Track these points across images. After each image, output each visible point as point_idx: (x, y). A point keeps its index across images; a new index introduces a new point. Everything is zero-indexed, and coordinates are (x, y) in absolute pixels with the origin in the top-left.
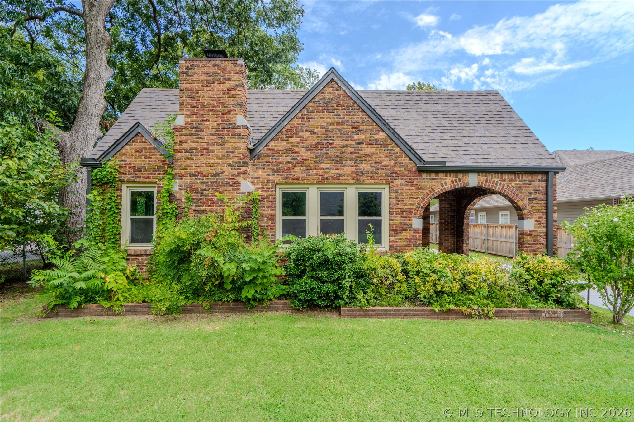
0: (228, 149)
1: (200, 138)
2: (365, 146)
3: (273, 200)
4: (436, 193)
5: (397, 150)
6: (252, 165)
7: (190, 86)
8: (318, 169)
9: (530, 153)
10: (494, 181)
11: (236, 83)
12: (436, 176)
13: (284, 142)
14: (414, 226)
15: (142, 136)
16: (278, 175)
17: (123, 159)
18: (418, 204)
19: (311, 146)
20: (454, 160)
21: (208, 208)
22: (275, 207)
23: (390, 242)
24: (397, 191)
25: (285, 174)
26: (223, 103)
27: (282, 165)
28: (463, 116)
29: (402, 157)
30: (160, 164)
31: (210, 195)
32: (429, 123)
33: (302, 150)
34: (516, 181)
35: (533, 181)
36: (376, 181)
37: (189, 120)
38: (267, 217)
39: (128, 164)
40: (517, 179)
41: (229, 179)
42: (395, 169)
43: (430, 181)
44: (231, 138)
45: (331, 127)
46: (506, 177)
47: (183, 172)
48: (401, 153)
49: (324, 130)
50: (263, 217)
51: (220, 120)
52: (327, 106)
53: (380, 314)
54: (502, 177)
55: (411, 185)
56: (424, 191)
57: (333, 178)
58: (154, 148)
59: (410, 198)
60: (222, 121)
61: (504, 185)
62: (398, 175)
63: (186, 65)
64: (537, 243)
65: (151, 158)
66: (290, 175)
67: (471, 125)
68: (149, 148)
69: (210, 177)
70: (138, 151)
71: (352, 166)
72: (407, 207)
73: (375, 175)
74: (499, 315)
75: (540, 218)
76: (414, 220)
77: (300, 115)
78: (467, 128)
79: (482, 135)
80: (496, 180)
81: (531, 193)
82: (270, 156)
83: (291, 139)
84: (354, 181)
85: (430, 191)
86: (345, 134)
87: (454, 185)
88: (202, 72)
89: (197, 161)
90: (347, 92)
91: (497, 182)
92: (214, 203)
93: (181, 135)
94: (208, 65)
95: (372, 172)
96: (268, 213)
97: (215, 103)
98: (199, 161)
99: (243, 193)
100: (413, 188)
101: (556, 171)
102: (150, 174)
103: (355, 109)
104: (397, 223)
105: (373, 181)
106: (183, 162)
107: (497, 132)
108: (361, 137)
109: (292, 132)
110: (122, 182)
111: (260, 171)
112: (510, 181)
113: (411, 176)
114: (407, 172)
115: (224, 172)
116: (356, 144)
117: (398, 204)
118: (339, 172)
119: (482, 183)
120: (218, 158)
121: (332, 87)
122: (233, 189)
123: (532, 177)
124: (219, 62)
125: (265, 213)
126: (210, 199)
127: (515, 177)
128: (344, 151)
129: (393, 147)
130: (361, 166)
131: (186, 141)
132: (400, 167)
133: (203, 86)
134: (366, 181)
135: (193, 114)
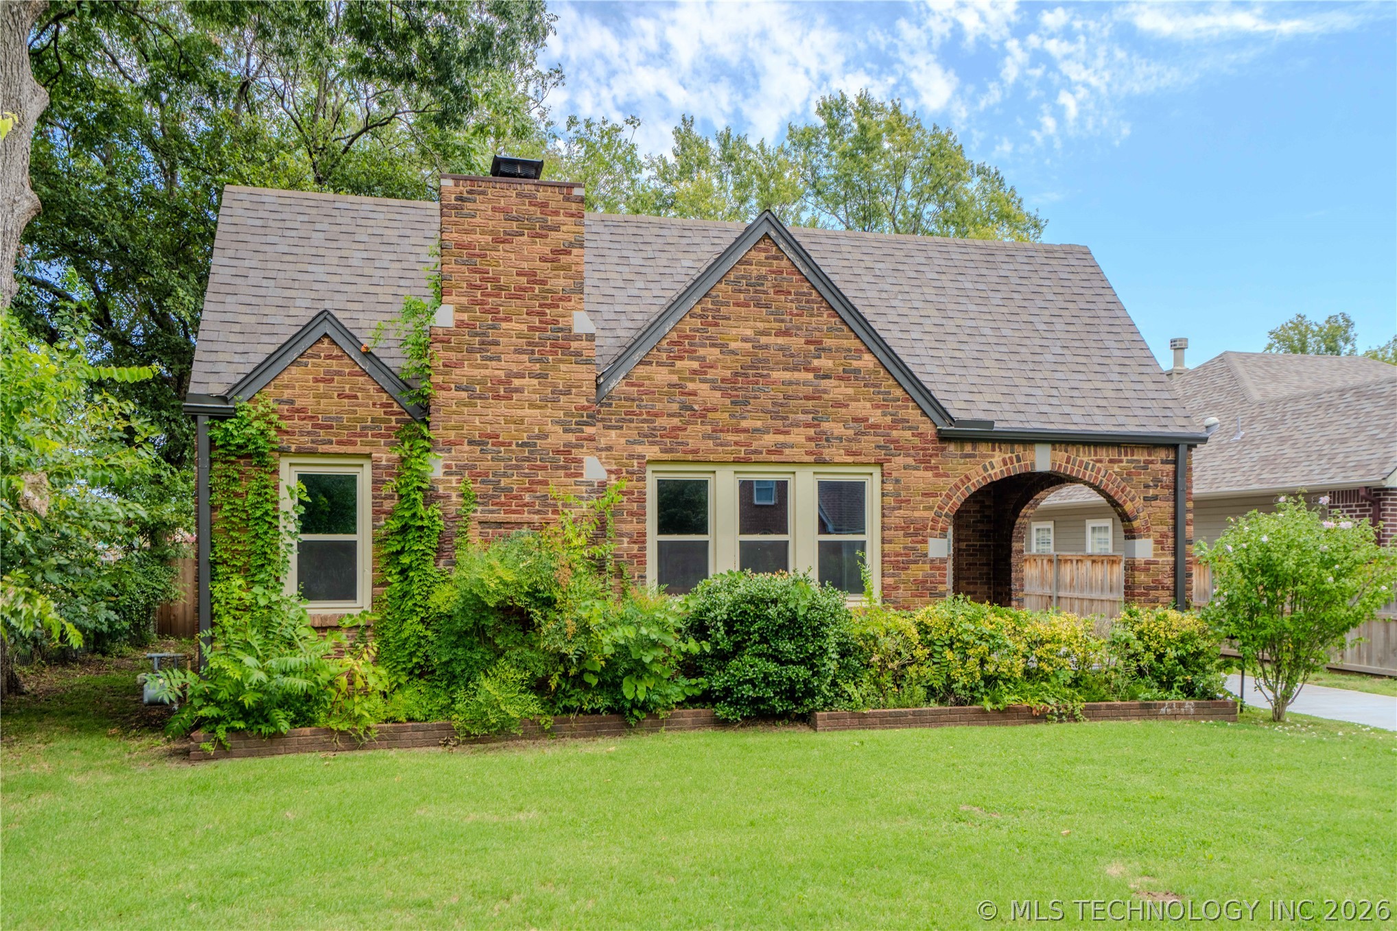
0: (554, 385)
1: (491, 359)
2: (833, 382)
3: (642, 500)
4: (973, 484)
5: (898, 392)
7: (467, 238)
8: (737, 431)
9: (1148, 404)
10: (1081, 462)
11: (571, 238)
12: (974, 449)
13: (664, 370)
14: (931, 555)
15: (333, 342)
16: (652, 443)
17: (285, 397)
18: (940, 508)
19: (723, 381)
20: (1007, 416)
21: (513, 517)
22: (645, 515)
23: (883, 588)
24: (897, 481)
25: (668, 440)
26: (543, 282)
27: (660, 422)
28: (1019, 311)
29: (907, 407)
30: (379, 412)
31: (515, 487)
32: (950, 326)
33: (703, 389)
34: (1121, 461)
35: (1152, 462)
36: (854, 457)
37: (465, 316)
38: (630, 536)
39: (298, 411)
40: (1123, 457)
41: (558, 452)
42: (895, 433)
43: (962, 461)
44: (561, 361)
45: (764, 340)
46: (1104, 454)
47: (452, 435)
48: (907, 400)
49: (750, 345)
50: (621, 535)
51: (536, 321)
52: (756, 291)
53: (888, 722)
54: (1096, 454)
55: (926, 469)
56: (950, 480)
57: (769, 452)
58: (364, 373)
59: (924, 495)
60: (541, 322)
61: (1099, 470)
62: (899, 447)
63: (458, 190)
64: (1158, 585)
65: (356, 397)
66: (678, 444)
67: (1036, 334)
68: (350, 374)
69: (514, 447)
70: (323, 380)
71: (808, 426)
72: (917, 514)
73: (855, 447)
74: (1092, 713)
75: (1164, 535)
76: (931, 540)
77: (698, 309)
78: (1027, 342)
79: (1060, 359)
80: (1085, 459)
81: (1147, 486)
82: (633, 400)
83: (679, 364)
84: (811, 459)
85: (962, 481)
86: (792, 356)
87: (1008, 470)
88: (494, 209)
89: (484, 411)
90: (798, 264)
92: (525, 505)
93: (447, 349)
94: (508, 193)
95: (849, 440)
96: (631, 527)
97: (524, 279)
98: (490, 411)
99: (590, 484)
100: (930, 474)
101: (1193, 442)
102: (355, 435)
103: (813, 301)
104: (898, 548)
105: (850, 459)
106: (454, 413)
107: (1087, 352)
108: (824, 363)
109: (682, 347)
110: (283, 452)
111: (613, 433)
112: (1111, 461)
113: (924, 449)
114: (917, 441)
115: (546, 437)
116: (816, 377)
117: (900, 508)
118: (781, 438)
119: (1060, 466)
120: (532, 405)
121: (766, 250)
122: (567, 476)
123: (1150, 455)
124: (533, 188)
125: (626, 528)
126: (516, 497)
127: (1120, 454)
128: (790, 393)
129: (889, 386)
130: (825, 426)
131: (459, 364)
132: (903, 429)
133: (495, 241)
134: (837, 459)
135: (475, 302)
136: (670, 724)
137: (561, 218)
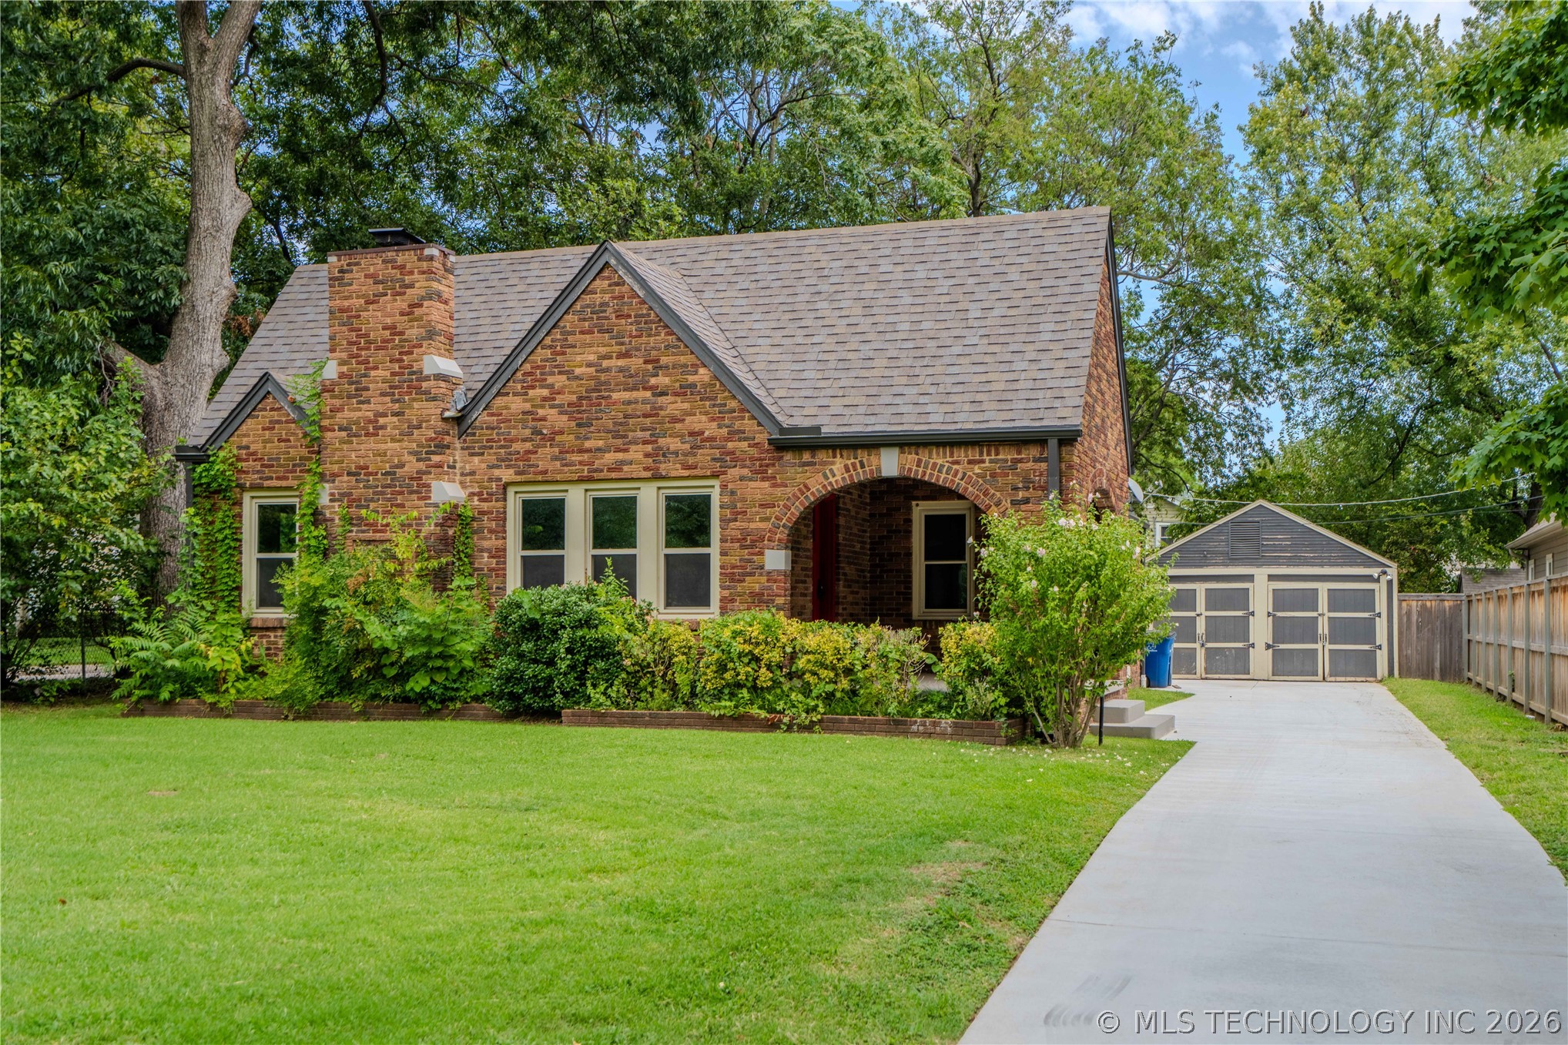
0: (409, 421)
1: (363, 403)
2: (670, 398)
3: (502, 518)
4: (813, 494)
5: (733, 404)
6: (463, 449)
7: (346, 303)
8: (581, 451)
9: (1039, 394)
10: (935, 464)
11: (423, 292)
12: (813, 457)
13: (518, 399)
14: (768, 567)
15: (274, 398)
16: (508, 467)
17: (244, 444)
18: (778, 518)
19: (569, 405)
21: (377, 536)
22: (506, 532)
23: (723, 601)
25: (521, 463)
26: (402, 333)
27: (516, 447)
28: (961, 298)
29: (743, 418)
30: (304, 452)
31: (380, 510)
32: (865, 325)
33: (552, 414)
34: (983, 461)
35: (1020, 461)
36: (692, 471)
37: (345, 369)
38: (489, 551)
39: (253, 454)
40: (985, 457)
41: (412, 479)
42: (730, 445)
43: (801, 469)
44: (414, 400)
45: (605, 363)
46: (961, 454)
47: (336, 468)
48: (741, 411)
49: (593, 369)
50: (482, 551)
51: (396, 366)
52: (599, 318)
53: (625, 722)
54: (952, 455)
55: (763, 479)
56: (788, 490)
57: (610, 470)
58: (293, 421)
59: (761, 505)
60: (400, 367)
61: (957, 472)
62: (736, 460)
63: (341, 262)
65: (289, 440)
66: (530, 466)
67: (961, 324)
68: (287, 422)
69: (380, 476)
70: (268, 429)
71: (645, 442)
72: (753, 526)
73: (691, 460)
76: (768, 552)
77: (548, 341)
78: (943, 334)
79: (968, 350)
80: (940, 461)
81: (1016, 489)
83: (531, 392)
84: (648, 474)
85: (800, 490)
86: (631, 376)
87: (851, 476)
88: (366, 276)
89: (358, 447)
90: (635, 287)
91: (942, 466)
92: (387, 525)
93: (332, 397)
94: (376, 261)
95: (685, 455)
96: (491, 543)
97: (387, 333)
98: (362, 447)
99: (437, 505)
100: (766, 484)
101: (1075, 436)
102: (288, 471)
103: (651, 322)
104: (735, 560)
105: (686, 473)
106: (337, 449)
107: (1008, 339)
108: (662, 380)
109: (534, 377)
110: (242, 488)
111: (476, 459)
112: (970, 462)
113: (760, 459)
114: (753, 452)
115: (403, 466)
116: (654, 395)
117: (736, 520)
118: (620, 456)
119: (910, 470)
120: (393, 440)
121: (609, 278)
122: (419, 499)
123: (1019, 453)
124: (395, 253)
125: (486, 544)
127: (981, 454)
128: (630, 412)
129: (725, 398)
130: (662, 441)
131: (340, 409)
132: (740, 440)
133: (368, 303)
134: (673, 474)
135: (352, 356)
136: (458, 715)
137: (416, 276)
